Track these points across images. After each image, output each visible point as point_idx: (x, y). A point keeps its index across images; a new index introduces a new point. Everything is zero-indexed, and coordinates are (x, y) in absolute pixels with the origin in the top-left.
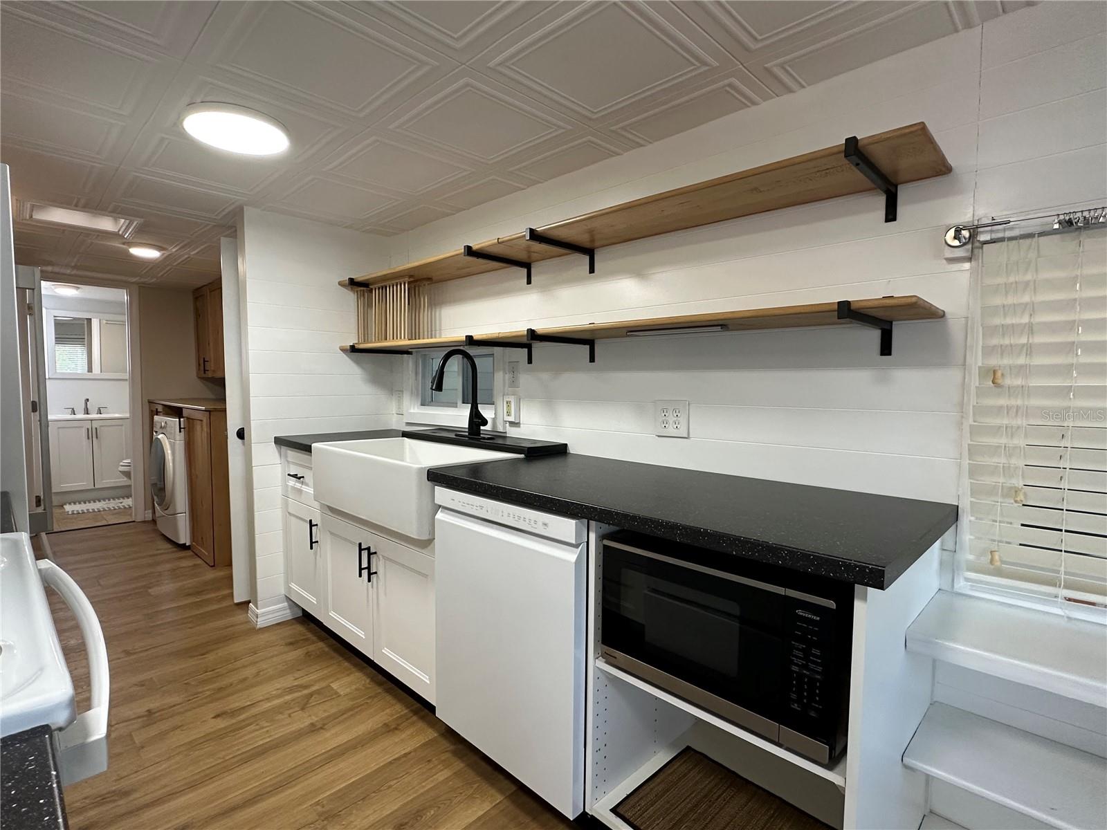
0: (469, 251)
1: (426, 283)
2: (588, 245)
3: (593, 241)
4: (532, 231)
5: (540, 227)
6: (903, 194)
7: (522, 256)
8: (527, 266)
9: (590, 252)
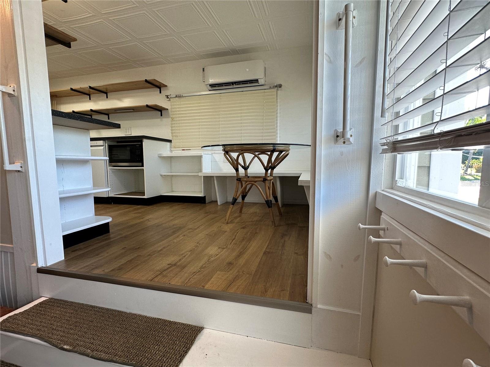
0: (72, 89)
1: (55, 97)
2: (105, 91)
3: (107, 90)
4: (90, 87)
5: (92, 86)
6: (162, 89)
7: (88, 92)
8: (89, 95)
9: (106, 93)
